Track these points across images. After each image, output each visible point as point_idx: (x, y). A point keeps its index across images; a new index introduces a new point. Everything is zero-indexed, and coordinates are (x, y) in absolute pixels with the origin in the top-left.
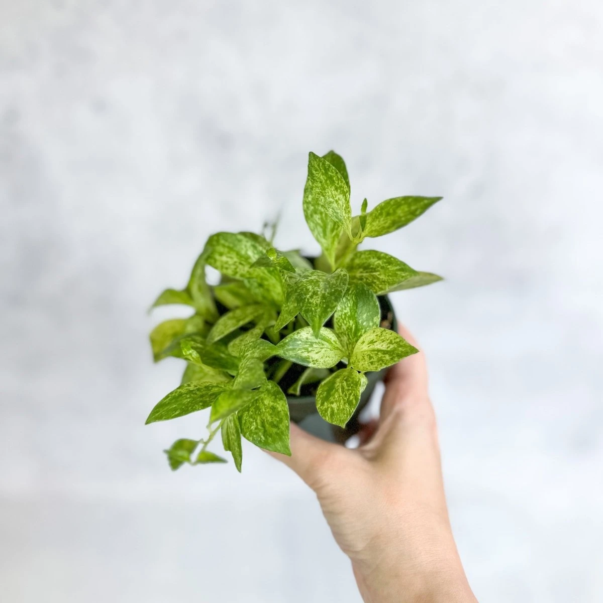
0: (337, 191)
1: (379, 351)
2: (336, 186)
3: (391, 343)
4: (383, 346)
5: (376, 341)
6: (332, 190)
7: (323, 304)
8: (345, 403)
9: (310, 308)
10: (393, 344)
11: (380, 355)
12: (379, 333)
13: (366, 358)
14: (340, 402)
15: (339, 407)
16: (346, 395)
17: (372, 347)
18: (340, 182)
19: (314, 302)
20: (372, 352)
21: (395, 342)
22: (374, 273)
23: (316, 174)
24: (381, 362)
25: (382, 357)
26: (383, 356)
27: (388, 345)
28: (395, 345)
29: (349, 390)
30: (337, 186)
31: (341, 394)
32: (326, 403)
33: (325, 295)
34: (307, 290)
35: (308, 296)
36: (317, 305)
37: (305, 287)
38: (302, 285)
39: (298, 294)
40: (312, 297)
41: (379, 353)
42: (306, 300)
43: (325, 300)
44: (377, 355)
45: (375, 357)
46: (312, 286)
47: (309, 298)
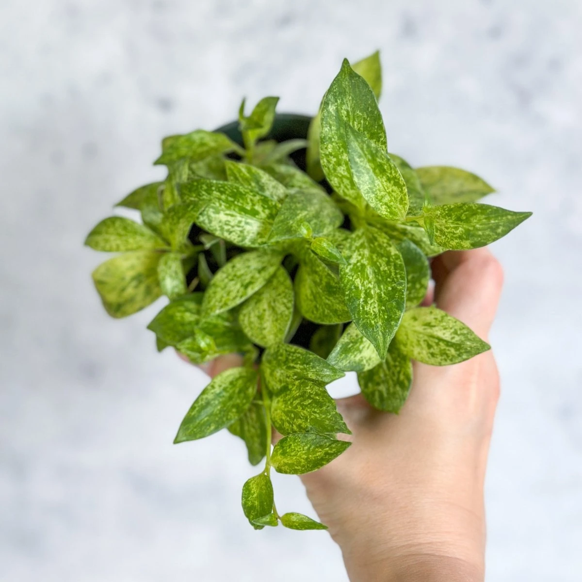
0: (390, 182)
1: (440, 339)
2: (388, 176)
3: (455, 333)
4: (446, 335)
5: (435, 326)
6: (383, 180)
7: (383, 314)
8: (395, 385)
10: (458, 335)
11: (442, 346)
12: (439, 317)
13: (422, 343)
14: (388, 383)
15: (388, 389)
16: (393, 374)
17: (429, 331)
18: (393, 172)
20: (431, 339)
21: (461, 334)
23: (361, 161)
24: (445, 356)
25: (445, 349)
26: (447, 348)
27: (453, 336)
28: (463, 338)
29: (395, 366)
30: (389, 176)
31: (387, 372)
32: (370, 385)
33: (381, 297)
34: (357, 288)
35: (362, 300)
36: (375, 315)
37: (354, 283)
38: (349, 281)
39: (348, 298)
40: (366, 302)
41: (441, 343)
42: (361, 308)
43: (384, 306)
44: (437, 344)
45: (435, 347)
46: (361, 280)
47: (363, 303)
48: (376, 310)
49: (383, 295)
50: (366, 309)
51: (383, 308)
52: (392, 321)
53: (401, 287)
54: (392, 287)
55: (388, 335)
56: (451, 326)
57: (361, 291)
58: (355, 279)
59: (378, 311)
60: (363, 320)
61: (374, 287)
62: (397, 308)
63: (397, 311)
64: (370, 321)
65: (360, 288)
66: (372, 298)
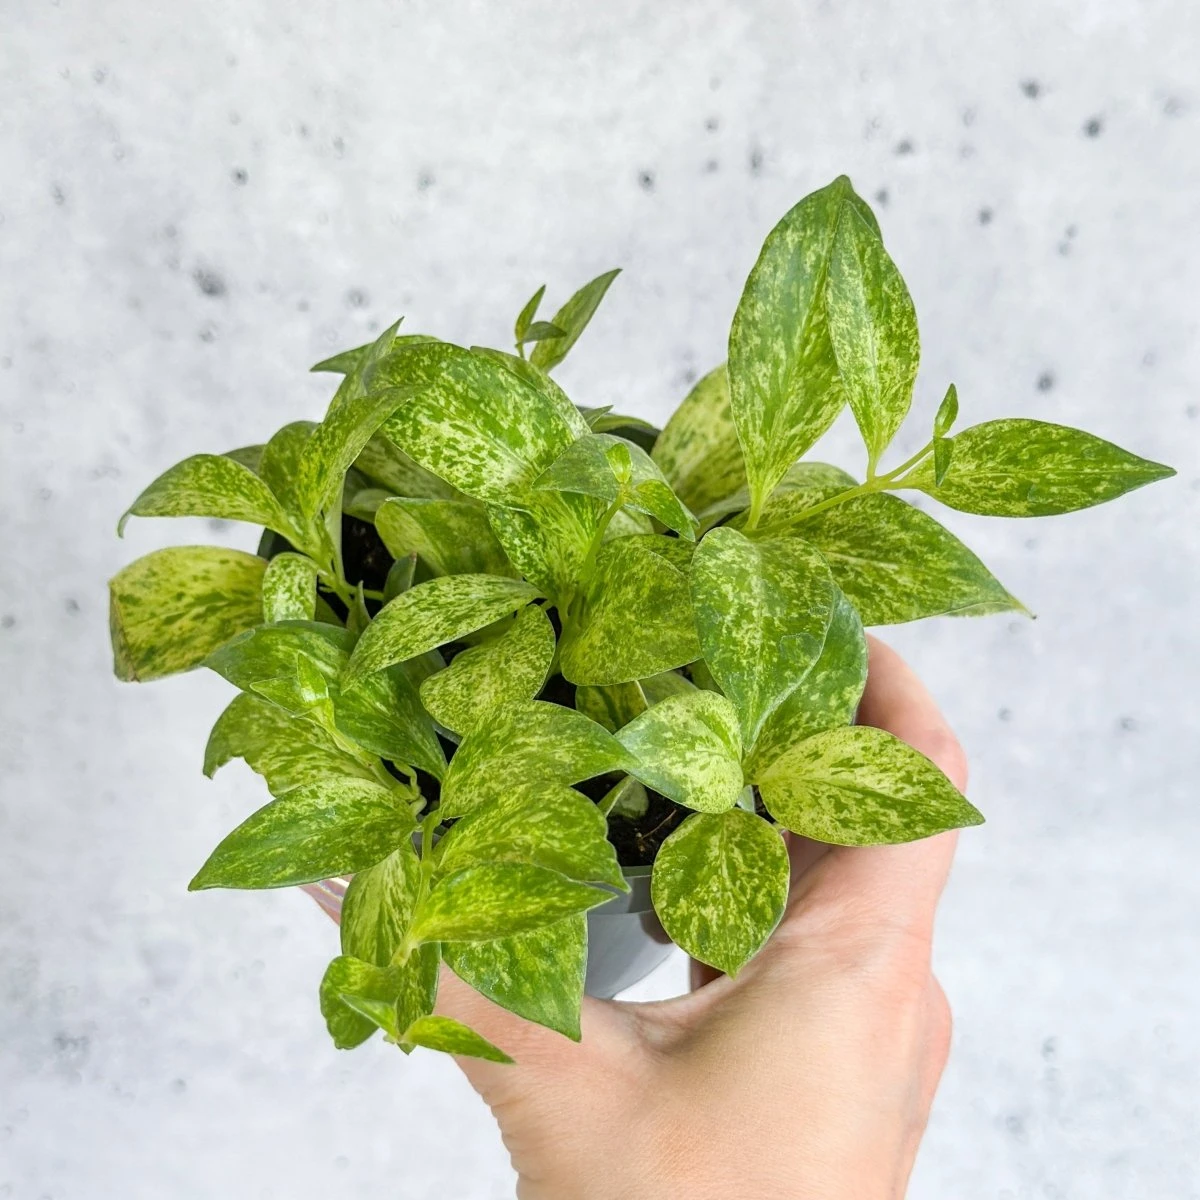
0: (889, 344)
1: (867, 793)
2: (891, 329)
3: (908, 779)
4: (883, 784)
5: (862, 765)
6: (878, 335)
7: (771, 654)
9: (735, 657)
10: (913, 785)
11: (872, 805)
12: (875, 746)
13: (823, 801)
17: (845, 776)
18: (905, 322)
19: (746, 643)
20: (848, 793)
21: (919, 783)
22: (882, 565)
23: (850, 275)
24: (874, 827)
25: (876, 812)
26: (882, 811)
27: (900, 785)
28: (921, 791)
30: (894, 329)
33: (773, 624)
34: (723, 597)
35: (728, 618)
36: (753, 653)
37: (717, 587)
38: (708, 580)
39: (700, 605)
40: (737, 623)
41: (869, 801)
42: (724, 631)
43: (774, 640)
44: (860, 802)
45: (854, 808)
46: (734, 588)
47: (730, 624)
48: (757, 644)
49: (777, 623)
50: (734, 634)
51: (773, 643)
52: (786, 669)
53: (819, 616)
54: (800, 614)
55: (773, 694)
56: (898, 765)
57: (730, 605)
58: (723, 582)
59: (759, 646)
60: (724, 652)
61: (760, 607)
62: (803, 650)
63: (802, 654)
64: (739, 659)
65: (730, 598)
66: (751, 620)
